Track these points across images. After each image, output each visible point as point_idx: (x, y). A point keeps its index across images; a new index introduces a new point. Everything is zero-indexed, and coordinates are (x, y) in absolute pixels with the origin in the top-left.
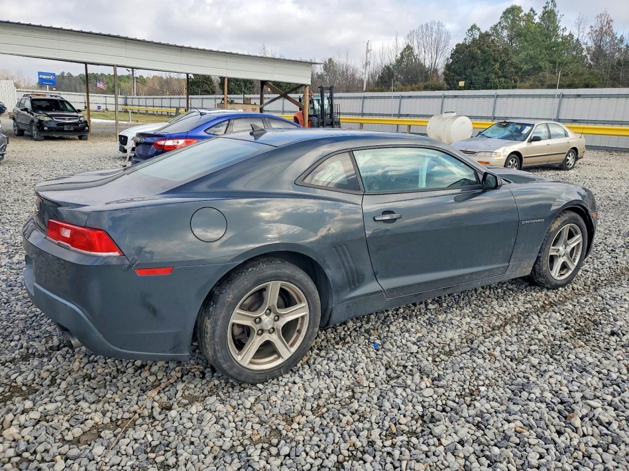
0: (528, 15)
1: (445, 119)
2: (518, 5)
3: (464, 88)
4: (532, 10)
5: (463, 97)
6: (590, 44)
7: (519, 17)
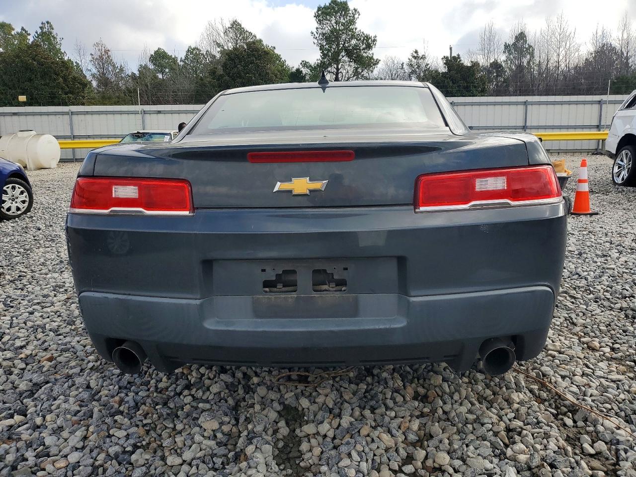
0: (20, 34)
1: (24, 138)
2: (7, 22)
3: (24, 104)
4: (23, 29)
5: (26, 114)
6: (94, 71)
7: (12, 35)
